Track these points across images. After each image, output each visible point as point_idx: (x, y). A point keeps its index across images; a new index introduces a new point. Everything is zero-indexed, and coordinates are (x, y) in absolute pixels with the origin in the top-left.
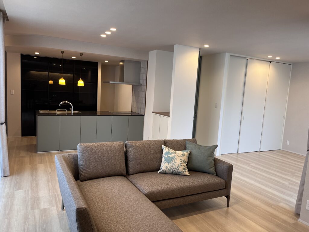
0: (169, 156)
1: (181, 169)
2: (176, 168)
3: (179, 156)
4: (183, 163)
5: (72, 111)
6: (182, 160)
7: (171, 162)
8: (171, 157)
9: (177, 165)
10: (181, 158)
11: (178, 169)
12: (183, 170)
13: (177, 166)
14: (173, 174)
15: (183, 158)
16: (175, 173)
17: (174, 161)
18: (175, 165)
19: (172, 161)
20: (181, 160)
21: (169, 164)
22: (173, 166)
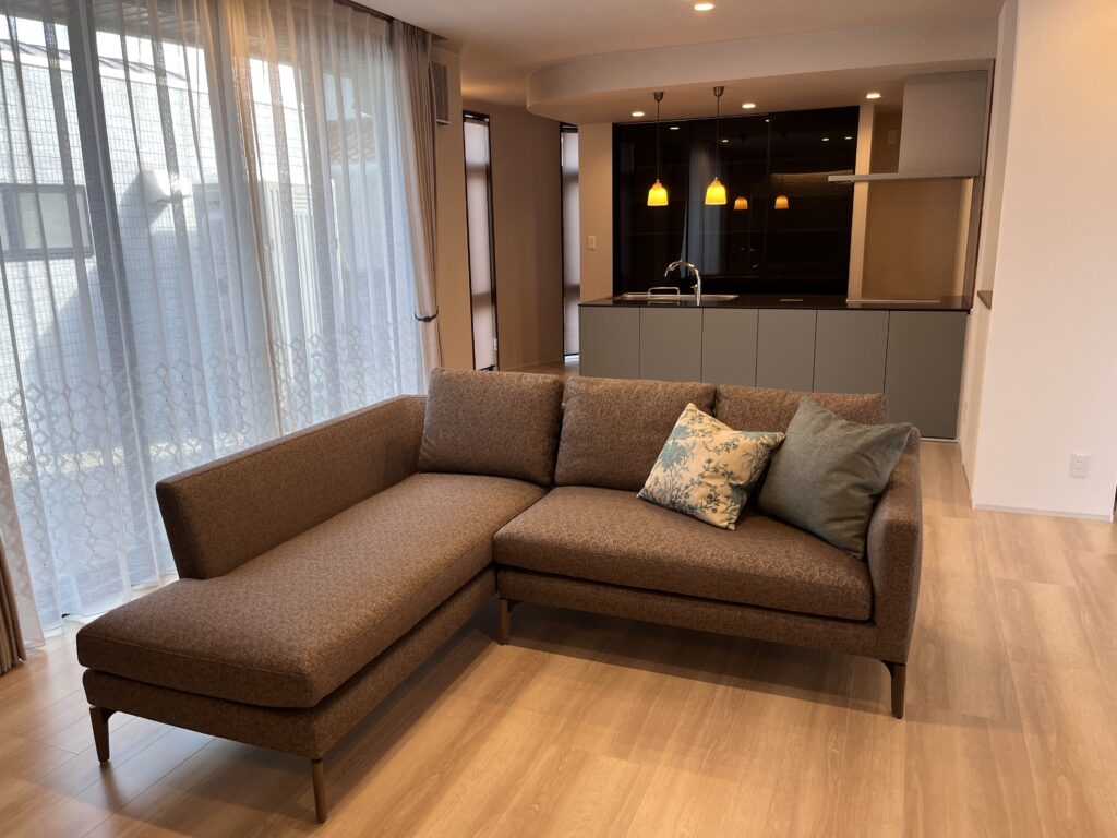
0: (677, 443)
1: (696, 497)
2: (682, 488)
3: (711, 447)
4: (710, 477)
5: (699, 297)
6: (712, 465)
7: (675, 463)
8: (682, 447)
9: (686, 478)
10: (713, 455)
11: (687, 495)
12: (705, 504)
13: (687, 481)
14: (675, 510)
15: (721, 456)
16: (679, 511)
17: (682, 462)
18: (681, 476)
19: (678, 462)
20: (709, 461)
21: (665, 471)
22: (676, 479)
